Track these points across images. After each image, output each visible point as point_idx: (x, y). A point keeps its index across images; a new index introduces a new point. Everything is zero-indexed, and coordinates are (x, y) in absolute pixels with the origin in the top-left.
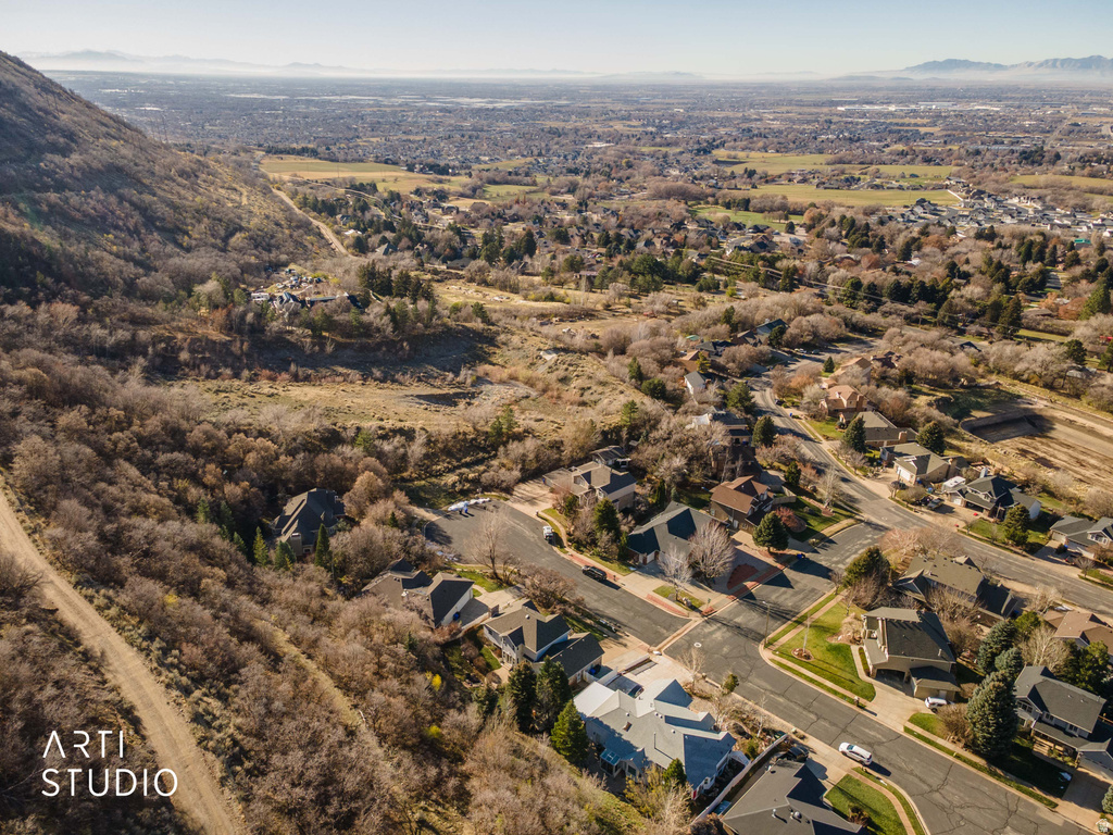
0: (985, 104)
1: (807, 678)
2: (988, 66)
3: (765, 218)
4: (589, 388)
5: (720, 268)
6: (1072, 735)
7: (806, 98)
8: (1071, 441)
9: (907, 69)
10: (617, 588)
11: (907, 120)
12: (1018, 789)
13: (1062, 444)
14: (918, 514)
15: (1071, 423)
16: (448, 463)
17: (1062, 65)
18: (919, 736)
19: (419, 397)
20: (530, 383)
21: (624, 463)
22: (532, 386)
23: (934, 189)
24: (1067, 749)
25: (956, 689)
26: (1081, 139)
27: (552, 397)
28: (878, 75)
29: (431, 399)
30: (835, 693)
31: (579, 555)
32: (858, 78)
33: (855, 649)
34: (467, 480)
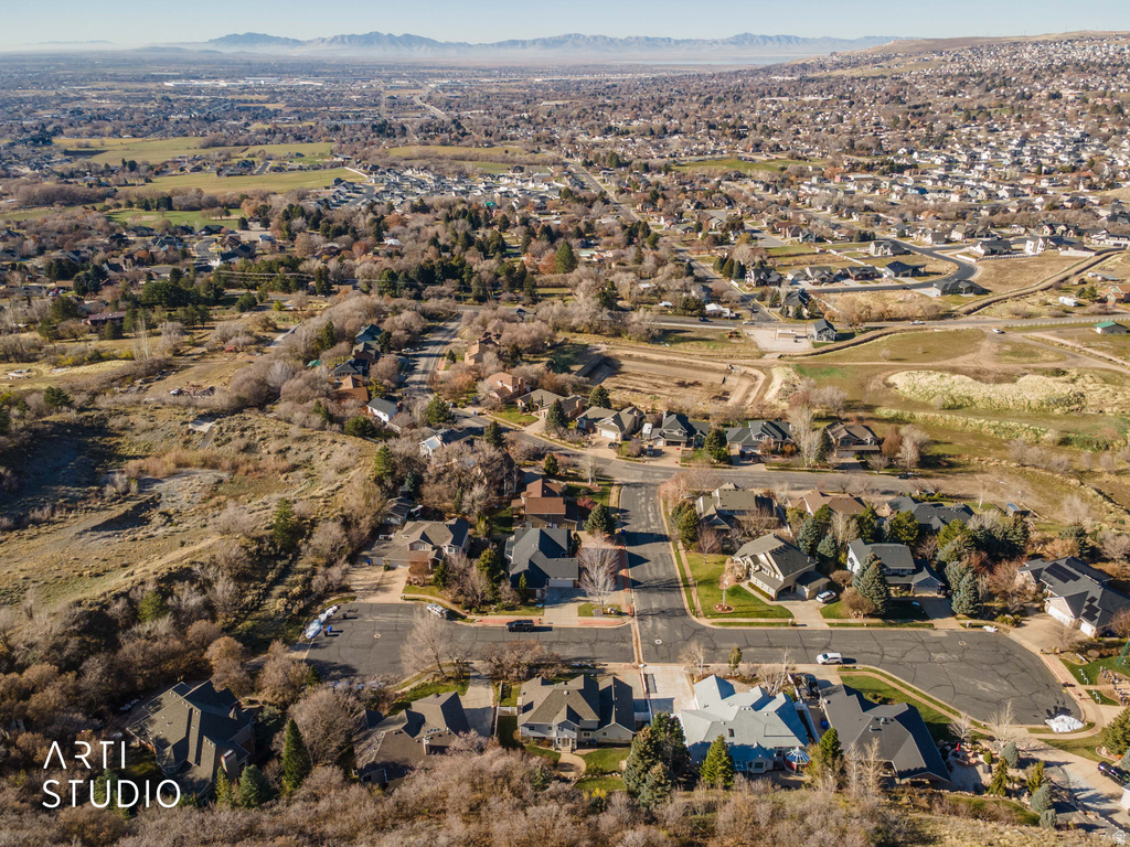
0: (305, 79)
1: (746, 624)
2: (286, 41)
3: (204, 216)
4: (289, 448)
5: (235, 281)
6: (904, 576)
7: (121, 72)
8: (637, 371)
9: (211, 41)
10: (550, 629)
11: (245, 97)
12: (910, 626)
13: (634, 375)
14: (646, 463)
15: (630, 357)
16: (255, 588)
17: (350, 41)
18: (839, 625)
19: (96, 529)
20: (210, 464)
21: (417, 512)
22: (215, 466)
23: (332, 167)
24: (902, 586)
25: (827, 580)
26: (404, 110)
27: (248, 472)
28: (184, 47)
29: (108, 525)
30: (772, 624)
31: (485, 617)
32: (163, 49)
33: (744, 585)
34: (296, 597)
